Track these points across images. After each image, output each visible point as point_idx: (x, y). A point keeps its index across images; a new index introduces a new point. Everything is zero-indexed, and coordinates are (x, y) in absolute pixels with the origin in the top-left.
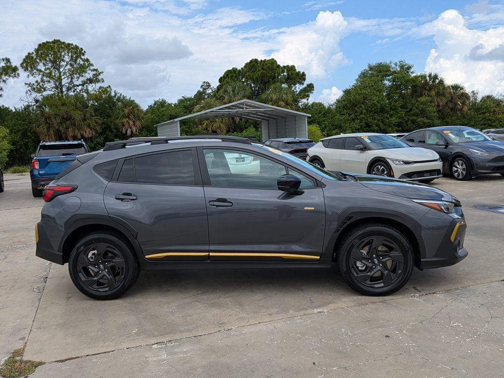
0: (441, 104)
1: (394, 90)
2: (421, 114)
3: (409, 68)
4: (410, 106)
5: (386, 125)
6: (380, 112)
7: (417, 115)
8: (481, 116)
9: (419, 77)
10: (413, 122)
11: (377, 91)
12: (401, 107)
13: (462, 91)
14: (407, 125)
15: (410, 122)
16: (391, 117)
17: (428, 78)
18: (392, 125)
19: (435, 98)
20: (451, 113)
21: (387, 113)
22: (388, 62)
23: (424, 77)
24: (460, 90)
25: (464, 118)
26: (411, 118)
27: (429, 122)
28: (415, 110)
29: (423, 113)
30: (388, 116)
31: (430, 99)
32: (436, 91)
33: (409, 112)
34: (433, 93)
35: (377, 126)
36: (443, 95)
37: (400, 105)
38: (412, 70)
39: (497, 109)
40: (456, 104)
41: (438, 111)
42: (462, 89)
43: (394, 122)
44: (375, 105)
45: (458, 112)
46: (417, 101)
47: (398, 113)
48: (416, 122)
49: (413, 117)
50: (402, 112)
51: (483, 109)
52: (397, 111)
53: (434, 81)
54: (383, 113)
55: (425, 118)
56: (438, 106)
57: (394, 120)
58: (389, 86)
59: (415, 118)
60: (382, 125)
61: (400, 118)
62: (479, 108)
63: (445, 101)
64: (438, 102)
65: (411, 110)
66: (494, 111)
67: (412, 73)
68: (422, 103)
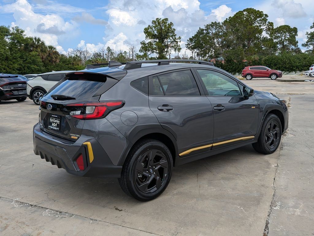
0: (44, 57)
1: (14, 46)
2: (33, 63)
3: (22, 32)
4: (25, 57)
5: (11, 69)
6: (5, 60)
7: (30, 63)
8: (67, 66)
9: (29, 39)
10: (28, 68)
11: (2, 45)
12: (19, 57)
13: (55, 50)
14: (25, 70)
15: (26, 68)
16: (14, 64)
17: (34, 40)
18: (15, 69)
19: (41, 53)
20: (50, 63)
21: (11, 60)
22: (7, 26)
23: (31, 39)
24: (54, 49)
25: (57, 66)
26: (27, 65)
27: (38, 68)
28: (29, 60)
29: (34, 62)
30: (12, 63)
31: (38, 53)
32: (41, 48)
33: (25, 61)
34: (39, 50)
35: (4, 69)
36: (45, 52)
37: (19, 56)
38: (24, 33)
39: (74, 63)
40: (52, 58)
41: (43, 62)
42: (55, 49)
43: (16, 67)
44: (3, 55)
45: (53, 63)
46: (30, 54)
47: (18, 61)
48: (30, 68)
49: (28, 65)
50: (21, 61)
51: (67, 62)
52: (17, 60)
53: (38, 42)
54: (8, 61)
55: (36, 66)
56: (42, 58)
57: (16, 66)
58: (10, 43)
59: (29, 65)
60: (8, 69)
61: (20, 64)
62: (65, 62)
63: (46, 55)
64: (42, 56)
65: (26, 60)
66: (73, 64)
67: (24, 35)
68: (33, 56)
